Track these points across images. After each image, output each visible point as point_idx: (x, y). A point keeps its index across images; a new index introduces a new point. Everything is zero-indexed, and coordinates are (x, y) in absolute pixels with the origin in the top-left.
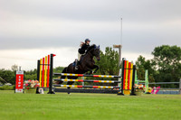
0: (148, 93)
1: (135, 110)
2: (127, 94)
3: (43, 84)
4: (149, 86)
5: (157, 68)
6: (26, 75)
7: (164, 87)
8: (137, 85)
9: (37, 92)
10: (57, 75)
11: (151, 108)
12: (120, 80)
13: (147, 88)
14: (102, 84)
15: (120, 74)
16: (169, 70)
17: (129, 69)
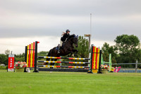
0: (112, 72)
1: (101, 85)
2: (95, 72)
3: (29, 65)
4: (113, 66)
5: (119, 52)
6: (17, 58)
7: (124, 67)
8: (103, 66)
9: (25, 71)
10: (40, 58)
11: (113, 84)
12: (89, 61)
13: (110, 68)
14: (75, 65)
15: (90, 57)
16: (128, 54)
17: (97, 53)
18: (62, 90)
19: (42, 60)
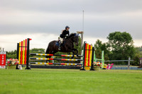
0: (104, 69)
1: (94, 82)
2: (88, 69)
4: (105, 63)
5: (111, 49)
6: (8, 55)
7: (116, 64)
8: (95, 63)
9: (17, 68)
10: (32, 55)
11: (106, 81)
12: (82, 58)
13: (103, 65)
14: (68, 62)
15: (82, 54)
16: (121, 51)
17: (89, 50)
18: (54, 87)
19: (34, 57)
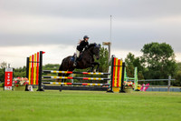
0: (137, 90)
1: (125, 107)
2: (117, 91)
3: (32, 81)
4: (139, 83)
5: (146, 65)
6: (15, 73)
7: (153, 84)
8: (126, 83)
9: (27, 90)
10: (46, 73)
11: (140, 106)
12: (109, 77)
13: (136, 86)
14: (91, 81)
15: (110, 71)
16: (158, 67)
17: (119, 66)
18: (73, 114)
19: (48, 75)
